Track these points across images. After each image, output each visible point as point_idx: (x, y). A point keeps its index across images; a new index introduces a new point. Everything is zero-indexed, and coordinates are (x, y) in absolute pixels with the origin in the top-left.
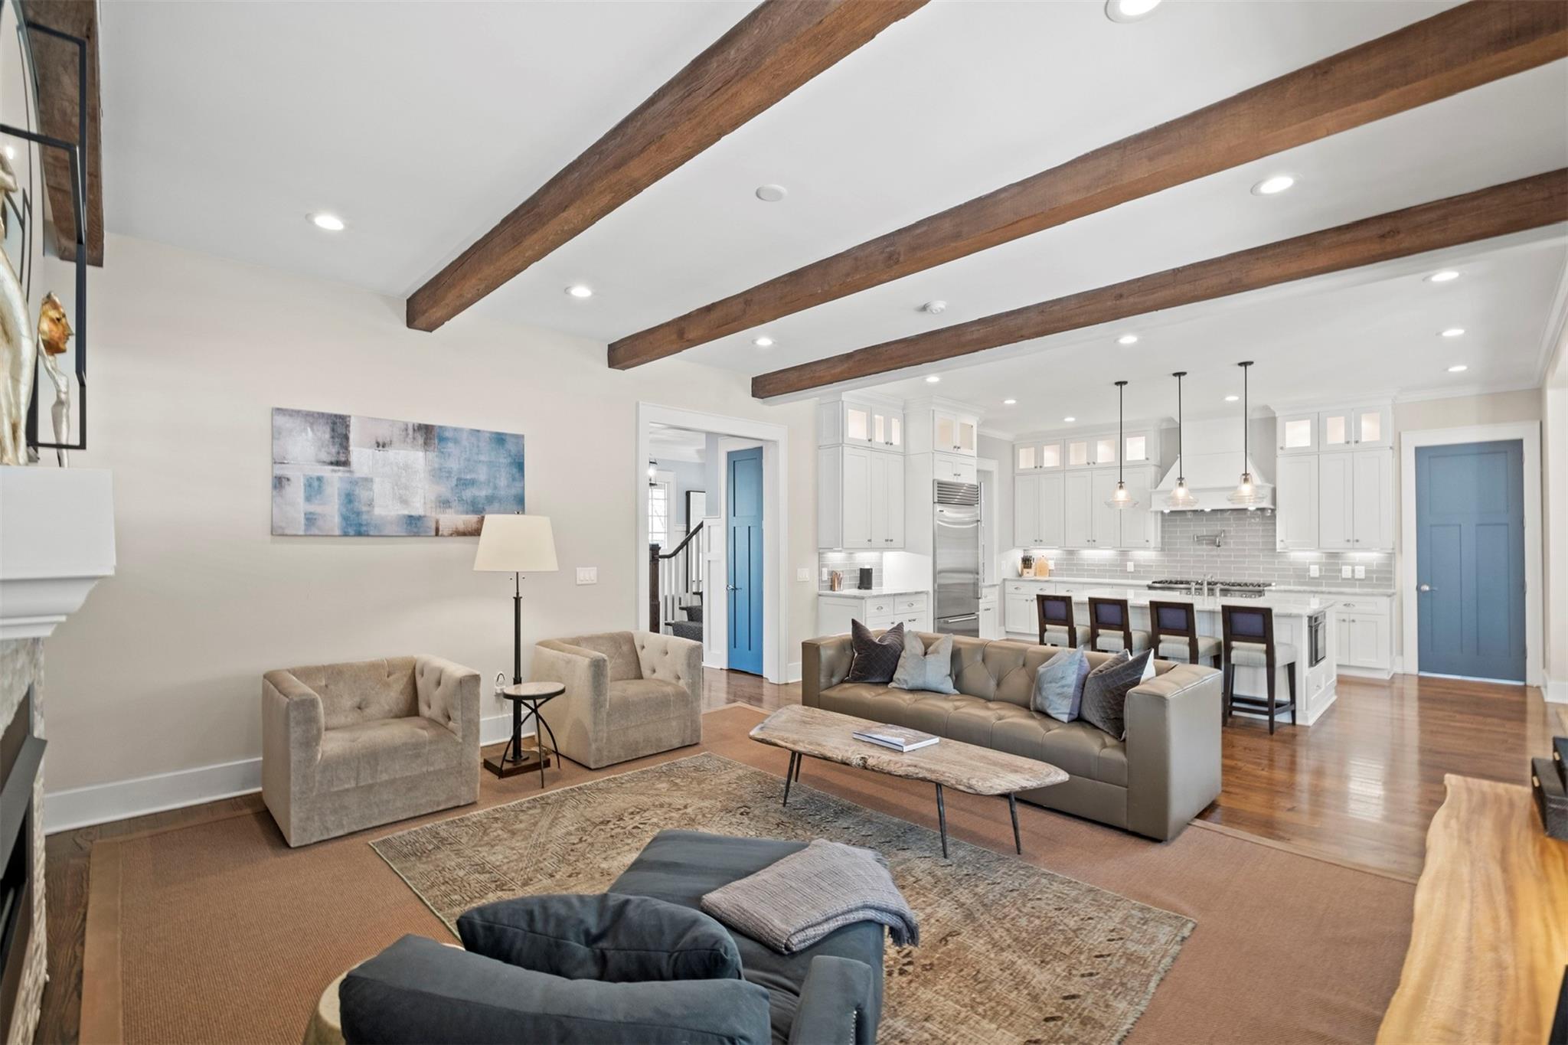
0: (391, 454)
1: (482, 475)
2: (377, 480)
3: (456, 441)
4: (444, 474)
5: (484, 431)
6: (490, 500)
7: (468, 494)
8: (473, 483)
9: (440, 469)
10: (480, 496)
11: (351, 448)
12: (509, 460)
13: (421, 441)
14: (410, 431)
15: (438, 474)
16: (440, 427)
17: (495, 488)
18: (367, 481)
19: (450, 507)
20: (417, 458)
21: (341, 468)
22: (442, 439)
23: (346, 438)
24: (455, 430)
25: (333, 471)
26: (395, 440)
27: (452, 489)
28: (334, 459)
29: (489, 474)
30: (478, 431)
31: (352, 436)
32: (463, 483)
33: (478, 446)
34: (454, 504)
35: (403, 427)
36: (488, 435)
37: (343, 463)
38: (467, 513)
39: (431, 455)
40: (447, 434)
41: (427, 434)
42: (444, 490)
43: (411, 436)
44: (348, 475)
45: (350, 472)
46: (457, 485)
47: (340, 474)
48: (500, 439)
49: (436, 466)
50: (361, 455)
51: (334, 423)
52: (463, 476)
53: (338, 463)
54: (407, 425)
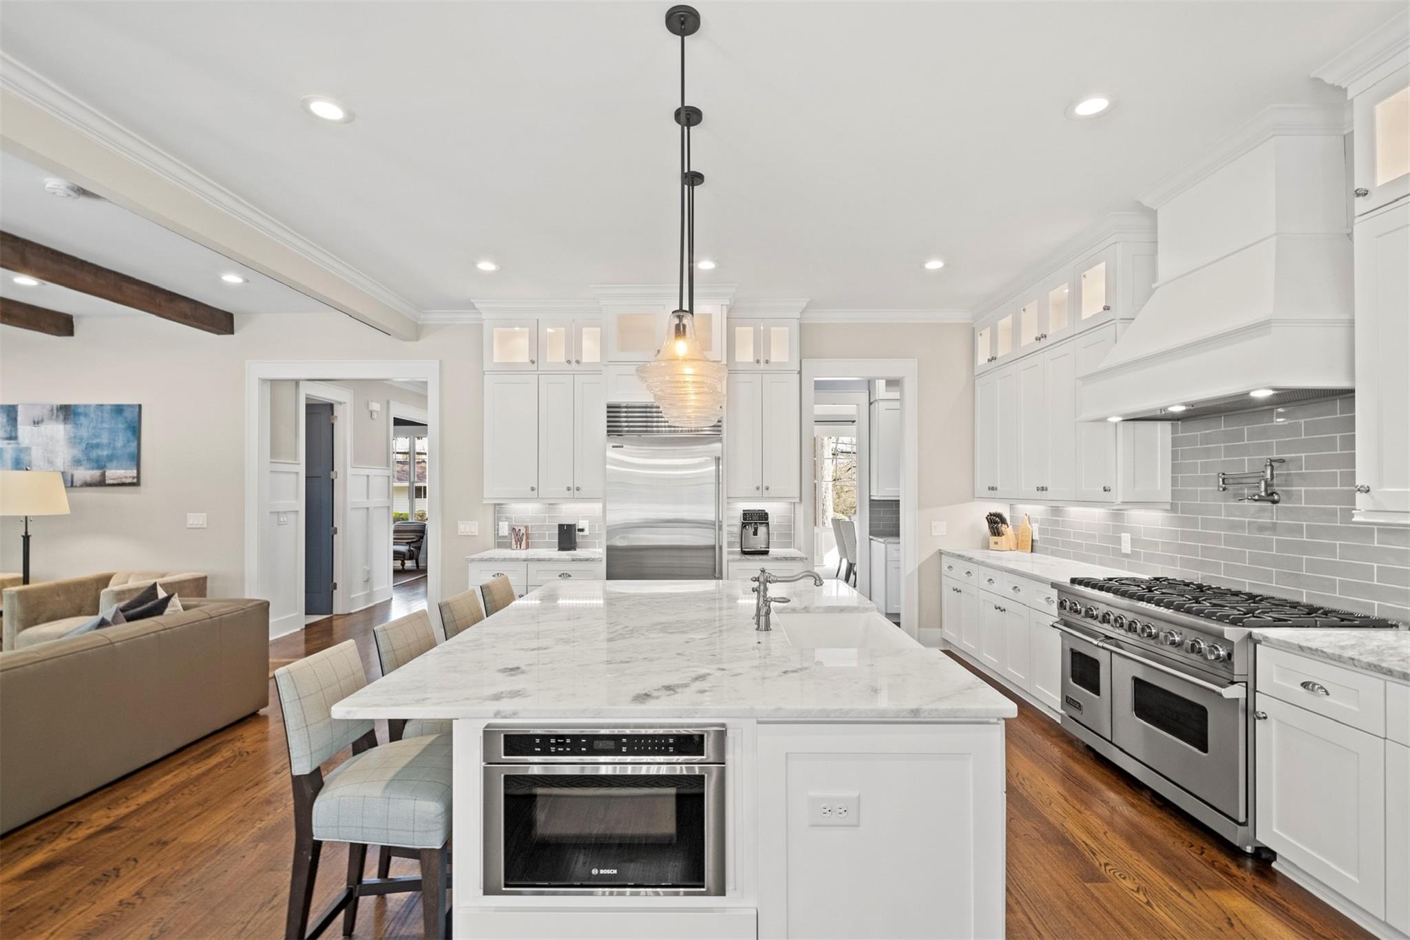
0: (42, 427)
1: (104, 439)
2: (34, 448)
3: (86, 415)
4: (78, 441)
5: (106, 405)
6: (111, 458)
7: (94, 454)
8: (98, 446)
9: (75, 437)
10: (102, 456)
11: (19, 427)
12: (125, 425)
13: (61, 417)
14: (55, 411)
15: (74, 441)
16: (75, 405)
17: (114, 448)
18: (28, 449)
19: (81, 465)
20: (58, 431)
21: (12, 442)
22: (76, 414)
23: (15, 420)
24: (85, 406)
25: (9, 444)
26: (45, 418)
27: (83, 451)
28: (8, 436)
29: (113, 437)
30: (102, 405)
31: (19, 418)
32: (90, 447)
33: (102, 417)
34: (84, 463)
35: (50, 408)
36: (109, 408)
37: (12, 437)
38: (93, 469)
39: (69, 427)
40: (80, 410)
41: (67, 412)
42: (77, 452)
43: (55, 414)
44: (16, 446)
45: (18, 443)
46: (86, 448)
47: (12, 446)
48: (119, 409)
49: (72, 435)
50: (25, 431)
51: (9, 411)
52: (91, 442)
53: (10, 438)
54: (53, 407)
